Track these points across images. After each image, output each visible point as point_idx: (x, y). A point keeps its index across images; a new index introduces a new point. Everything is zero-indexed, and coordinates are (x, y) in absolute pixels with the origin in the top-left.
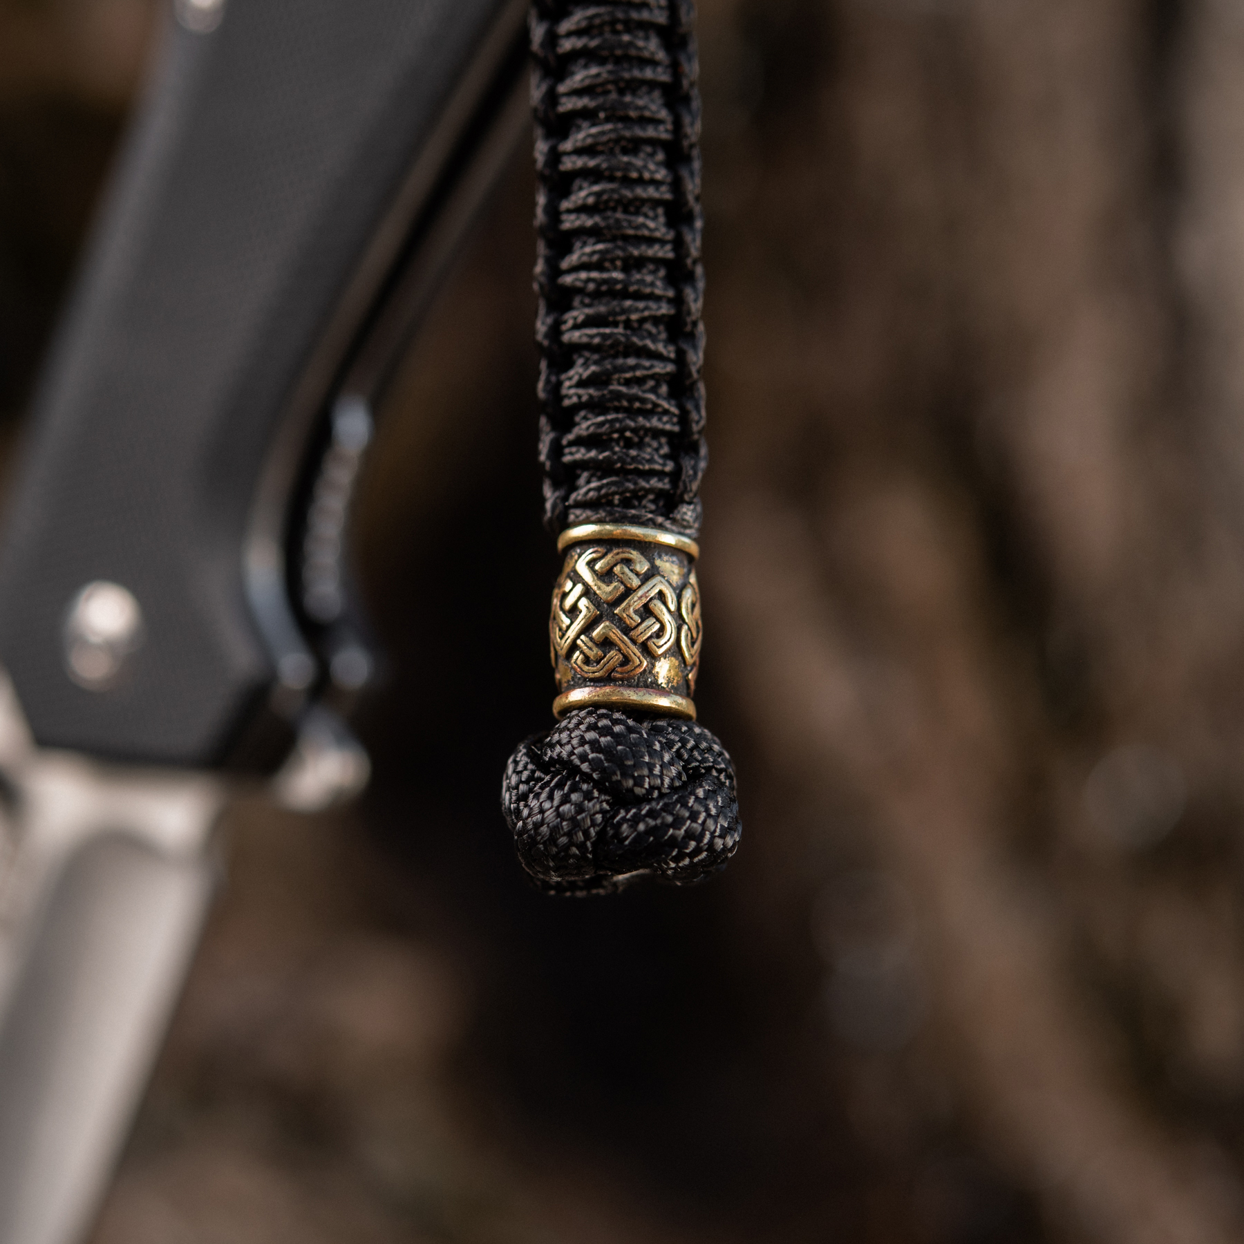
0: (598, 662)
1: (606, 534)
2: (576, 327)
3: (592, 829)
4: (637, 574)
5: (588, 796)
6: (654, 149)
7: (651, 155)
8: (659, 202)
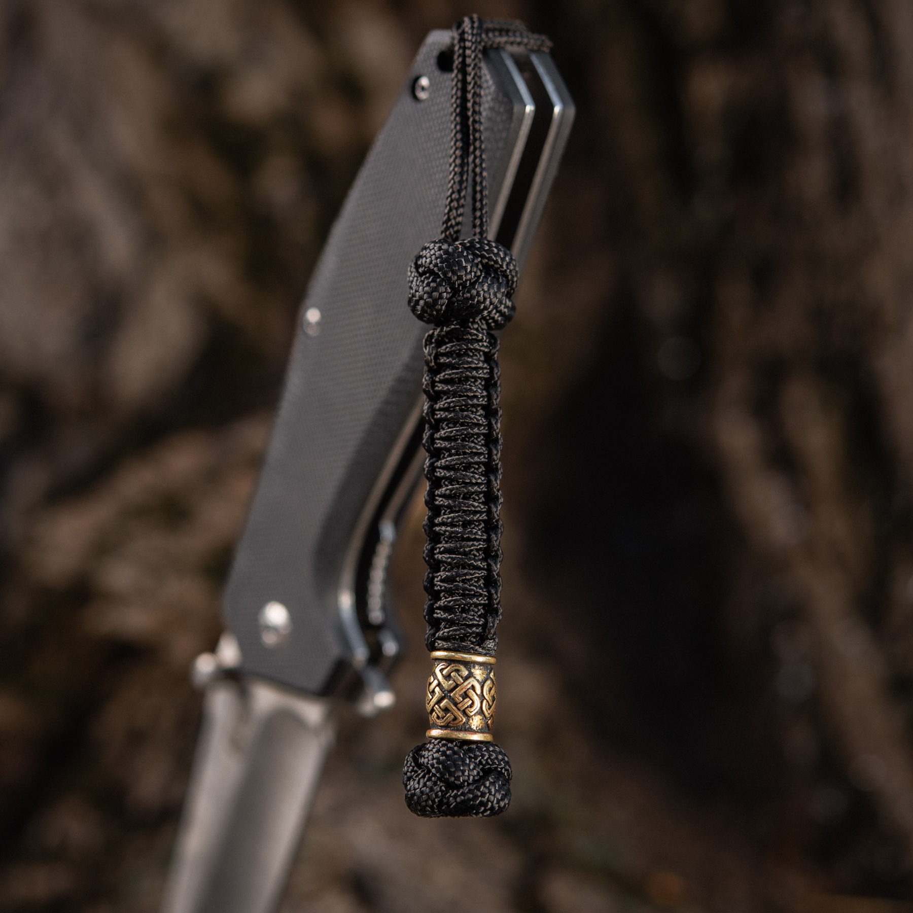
0: (443, 719)
1: (448, 657)
2: (441, 553)
3: (436, 800)
4: (462, 677)
5: (435, 784)
6: (479, 466)
7: (477, 469)
8: (480, 493)
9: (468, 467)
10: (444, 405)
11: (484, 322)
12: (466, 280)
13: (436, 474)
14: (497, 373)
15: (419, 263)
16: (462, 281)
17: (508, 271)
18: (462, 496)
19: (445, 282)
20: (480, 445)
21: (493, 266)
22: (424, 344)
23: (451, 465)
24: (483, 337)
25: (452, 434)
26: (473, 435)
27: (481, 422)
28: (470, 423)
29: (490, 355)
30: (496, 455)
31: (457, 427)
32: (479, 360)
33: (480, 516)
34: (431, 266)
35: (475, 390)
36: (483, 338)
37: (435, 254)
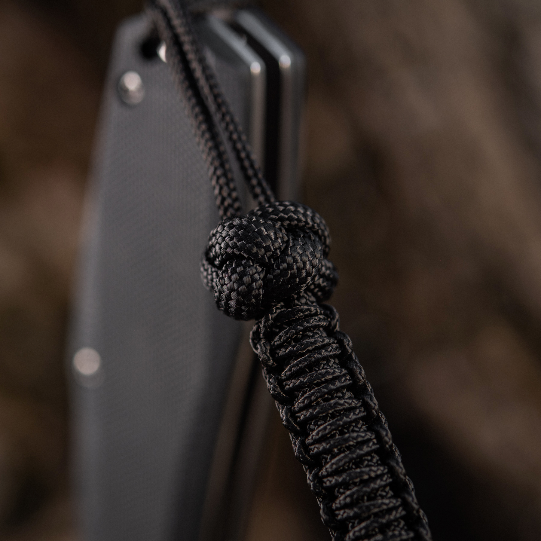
6: (371, 456)
7: (371, 460)
8: (385, 486)
9: (359, 462)
10: (303, 402)
11: (310, 294)
12: (276, 250)
13: (324, 485)
14: (348, 345)
15: (212, 254)
16: (271, 252)
17: (316, 225)
18: (366, 498)
19: (252, 260)
20: (362, 432)
21: (297, 225)
22: (251, 344)
23: (340, 467)
24: (316, 310)
25: (327, 431)
26: (351, 422)
27: (353, 404)
28: (341, 410)
29: (331, 328)
30: (387, 435)
31: (329, 421)
32: (321, 337)
33: (397, 512)
34: (229, 250)
35: (333, 371)
36: (317, 312)
37: (228, 235)
